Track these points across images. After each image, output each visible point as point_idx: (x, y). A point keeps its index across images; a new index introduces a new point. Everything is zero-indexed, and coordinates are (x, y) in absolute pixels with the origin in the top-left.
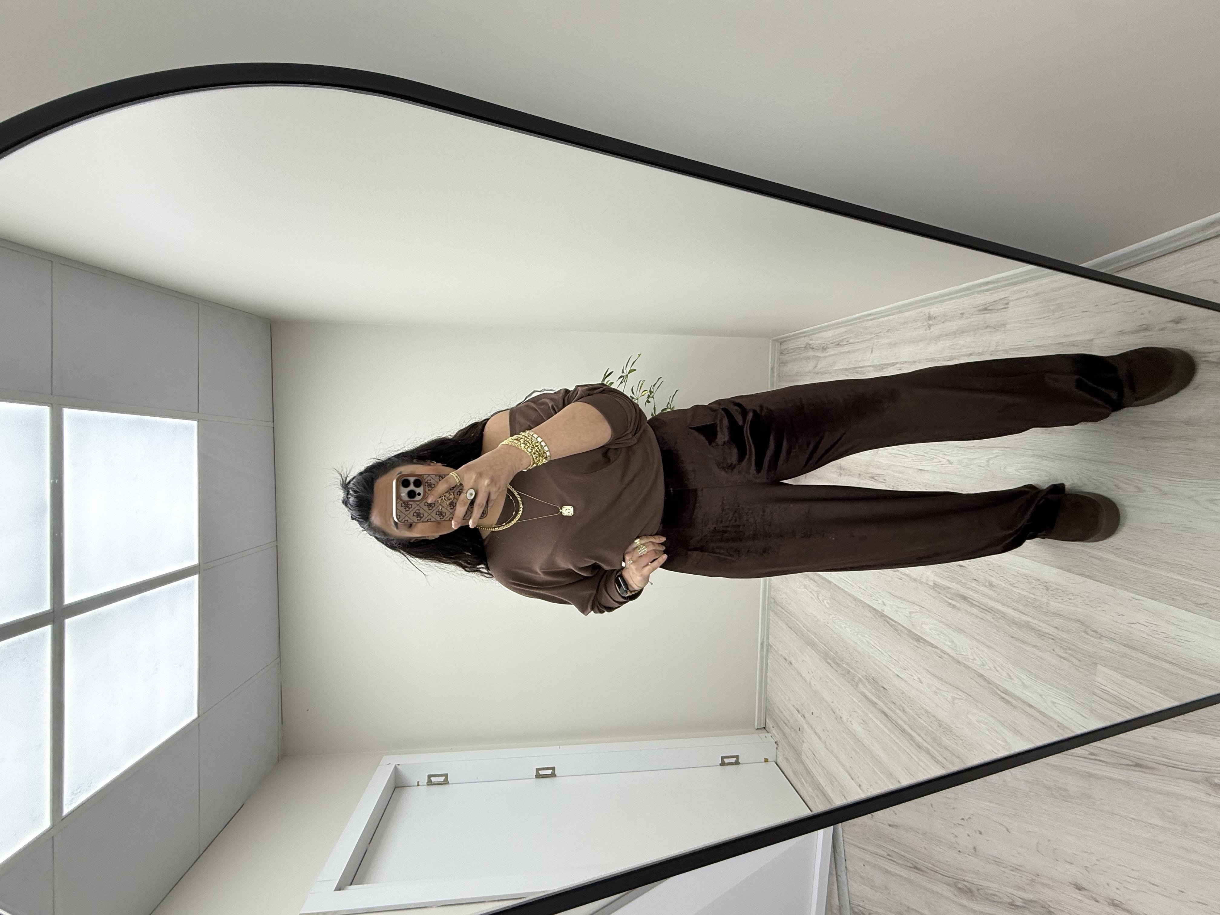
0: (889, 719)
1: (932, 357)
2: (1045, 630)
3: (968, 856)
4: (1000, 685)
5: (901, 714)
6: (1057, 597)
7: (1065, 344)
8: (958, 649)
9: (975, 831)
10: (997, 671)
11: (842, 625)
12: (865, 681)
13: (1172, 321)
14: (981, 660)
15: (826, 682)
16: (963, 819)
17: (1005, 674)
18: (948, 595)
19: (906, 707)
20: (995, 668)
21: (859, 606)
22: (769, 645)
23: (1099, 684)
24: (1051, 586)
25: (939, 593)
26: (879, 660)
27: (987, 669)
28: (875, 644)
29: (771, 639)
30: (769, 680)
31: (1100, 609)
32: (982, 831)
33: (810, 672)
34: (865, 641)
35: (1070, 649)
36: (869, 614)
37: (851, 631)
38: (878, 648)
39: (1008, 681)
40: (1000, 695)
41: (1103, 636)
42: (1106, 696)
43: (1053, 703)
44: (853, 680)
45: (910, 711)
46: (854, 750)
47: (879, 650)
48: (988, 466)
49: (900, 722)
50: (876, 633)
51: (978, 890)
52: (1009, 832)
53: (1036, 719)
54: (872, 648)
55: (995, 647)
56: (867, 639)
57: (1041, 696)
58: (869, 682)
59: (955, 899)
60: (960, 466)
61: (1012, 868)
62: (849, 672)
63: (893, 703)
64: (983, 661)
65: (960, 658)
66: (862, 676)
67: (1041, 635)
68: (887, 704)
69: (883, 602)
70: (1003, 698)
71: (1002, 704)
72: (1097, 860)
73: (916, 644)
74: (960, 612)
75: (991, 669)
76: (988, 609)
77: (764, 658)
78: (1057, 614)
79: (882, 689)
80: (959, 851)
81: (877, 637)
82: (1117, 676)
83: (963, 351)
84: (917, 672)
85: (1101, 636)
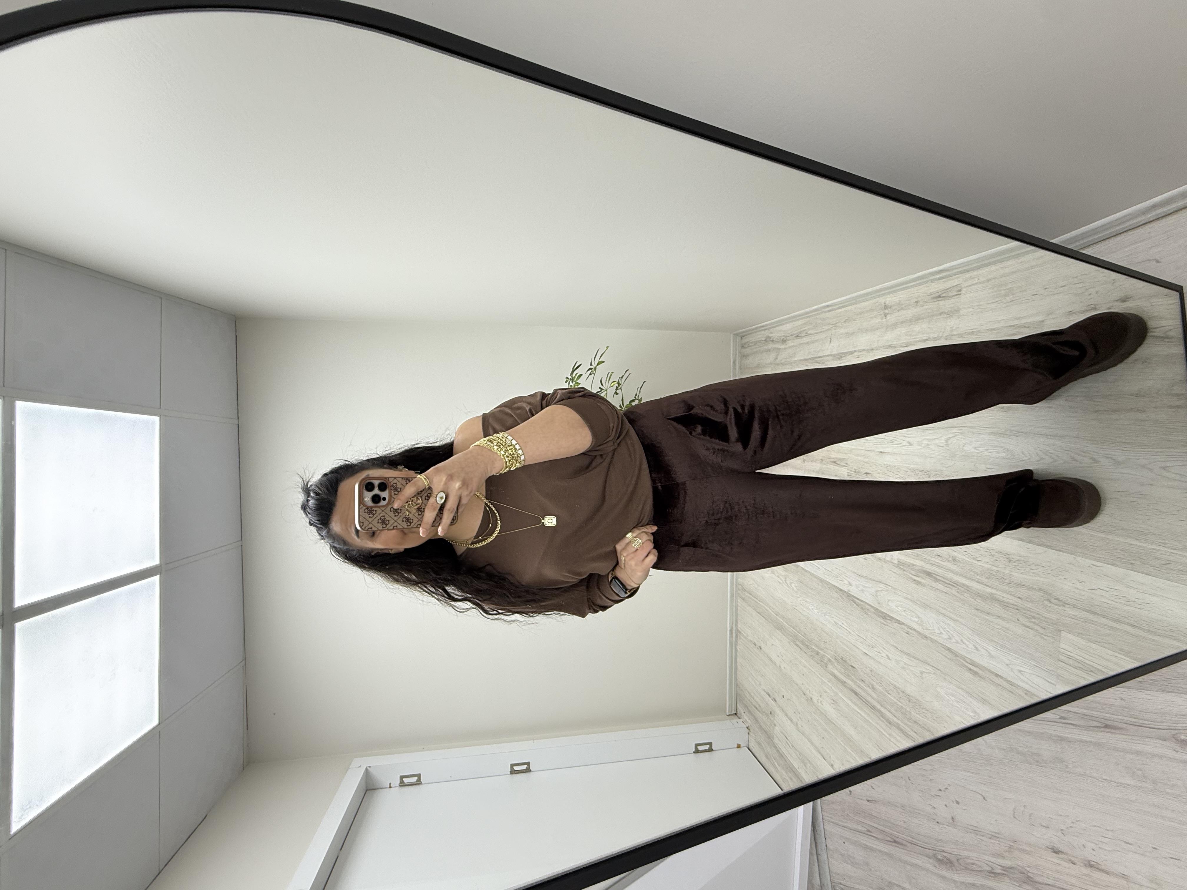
0: (859, 697)
1: (889, 344)
2: (1009, 600)
3: (946, 826)
4: (967, 657)
5: (870, 691)
6: (1019, 568)
7: (1018, 326)
8: (924, 624)
9: (953, 801)
10: (964, 643)
11: (810, 607)
12: (833, 661)
13: (1118, 300)
14: (947, 634)
15: (796, 664)
16: (940, 790)
17: (971, 646)
18: (913, 572)
19: (875, 684)
20: (962, 640)
21: (825, 587)
22: (737, 631)
23: (1064, 650)
24: (1013, 558)
25: (905, 571)
26: (847, 639)
27: (954, 642)
28: (843, 624)
29: (739, 626)
30: (738, 667)
31: (1061, 577)
32: (960, 801)
33: (780, 655)
34: (832, 621)
35: (1034, 618)
36: (836, 595)
37: (818, 612)
38: (846, 628)
39: (974, 653)
40: (967, 667)
41: (1066, 603)
42: (1071, 662)
43: (1020, 671)
44: (822, 661)
45: (880, 688)
46: (826, 730)
47: (847, 630)
48: (947, 445)
49: (869, 699)
50: (843, 614)
51: (958, 860)
52: (986, 800)
53: (1004, 688)
54: (840, 628)
55: (961, 620)
56: (834, 619)
57: (1007, 665)
58: (838, 662)
59: (936, 871)
60: (920, 447)
61: (990, 836)
62: (818, 653)
63: (863, 681)
64: (950, 635)
65: (927, 633)
66: (831, 657)
67: (1005, 605)
68: (856, 682)
69: (849, 582)
70: (970, 669)
71: (970, 675)
72: (1073, 823)
73: (882, 621)
74: (924, 587)
75: (957, 642)
76: (952, 584)
77: (734, 645)
78: (1020, 585)
79: (850, 667)
80: (938, 822)
81: (844, 617)
82: (1083, 642)
83: (919, 336)
84: (884, 649)
85: (1064, 604)
